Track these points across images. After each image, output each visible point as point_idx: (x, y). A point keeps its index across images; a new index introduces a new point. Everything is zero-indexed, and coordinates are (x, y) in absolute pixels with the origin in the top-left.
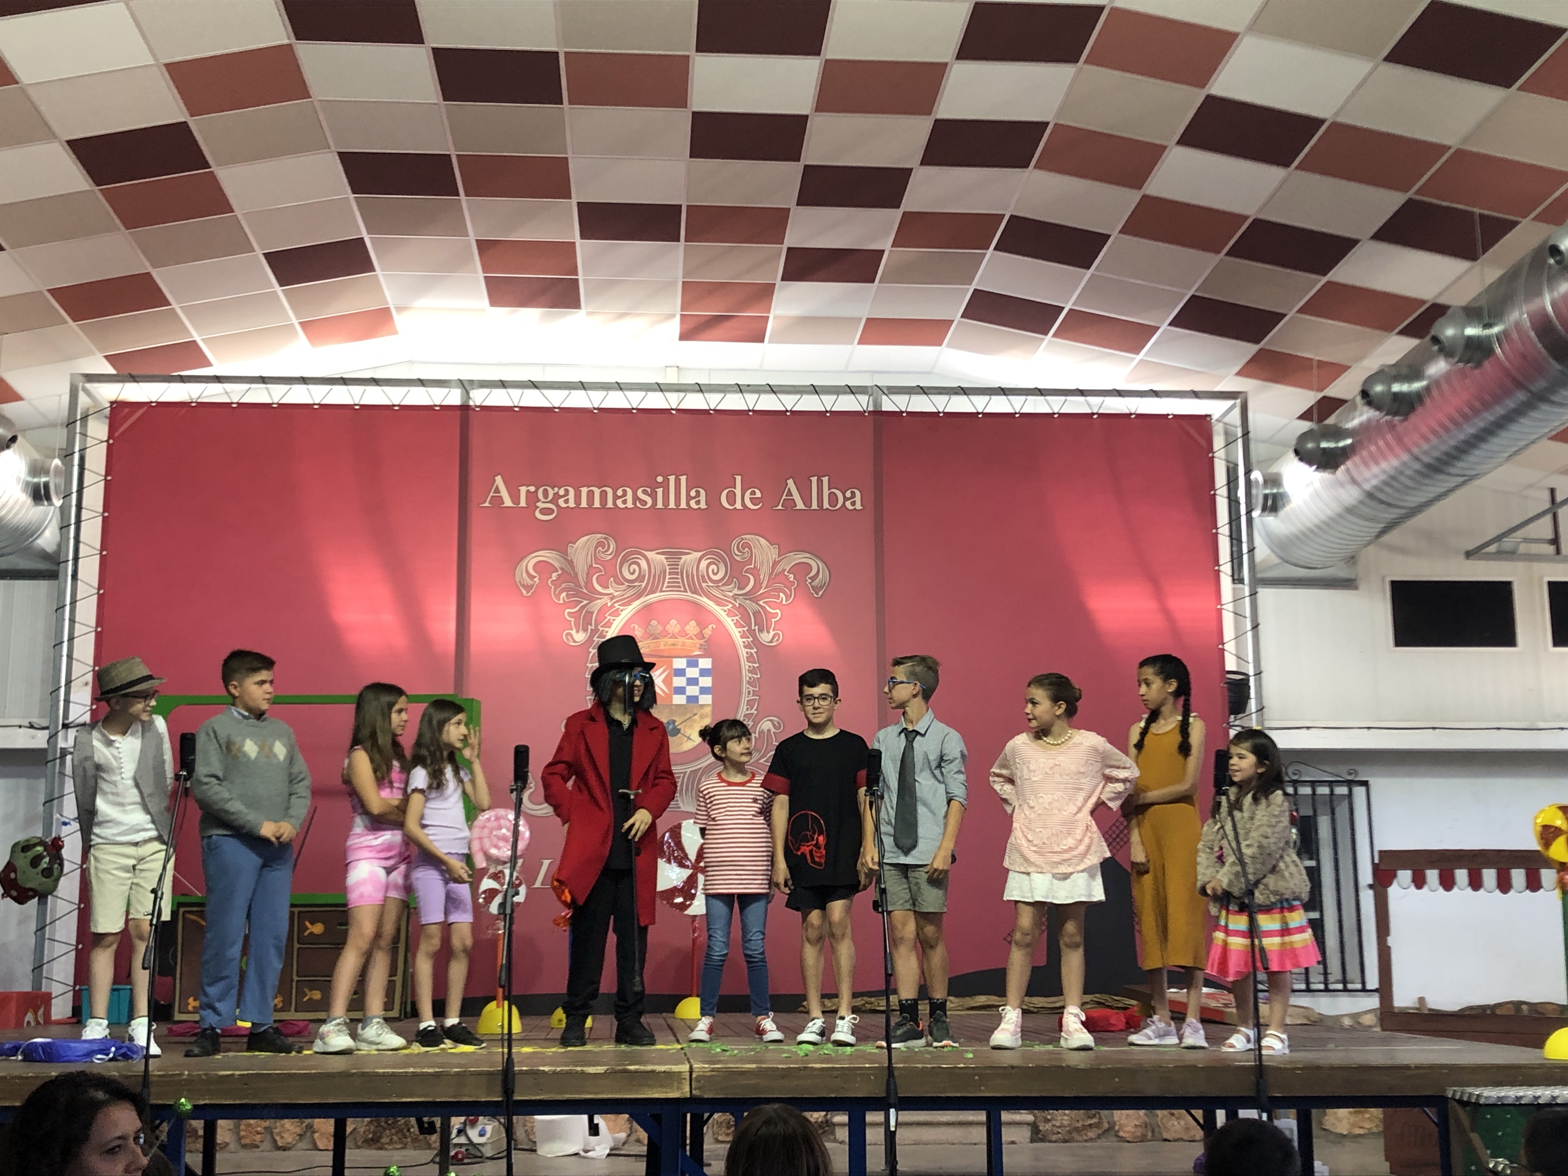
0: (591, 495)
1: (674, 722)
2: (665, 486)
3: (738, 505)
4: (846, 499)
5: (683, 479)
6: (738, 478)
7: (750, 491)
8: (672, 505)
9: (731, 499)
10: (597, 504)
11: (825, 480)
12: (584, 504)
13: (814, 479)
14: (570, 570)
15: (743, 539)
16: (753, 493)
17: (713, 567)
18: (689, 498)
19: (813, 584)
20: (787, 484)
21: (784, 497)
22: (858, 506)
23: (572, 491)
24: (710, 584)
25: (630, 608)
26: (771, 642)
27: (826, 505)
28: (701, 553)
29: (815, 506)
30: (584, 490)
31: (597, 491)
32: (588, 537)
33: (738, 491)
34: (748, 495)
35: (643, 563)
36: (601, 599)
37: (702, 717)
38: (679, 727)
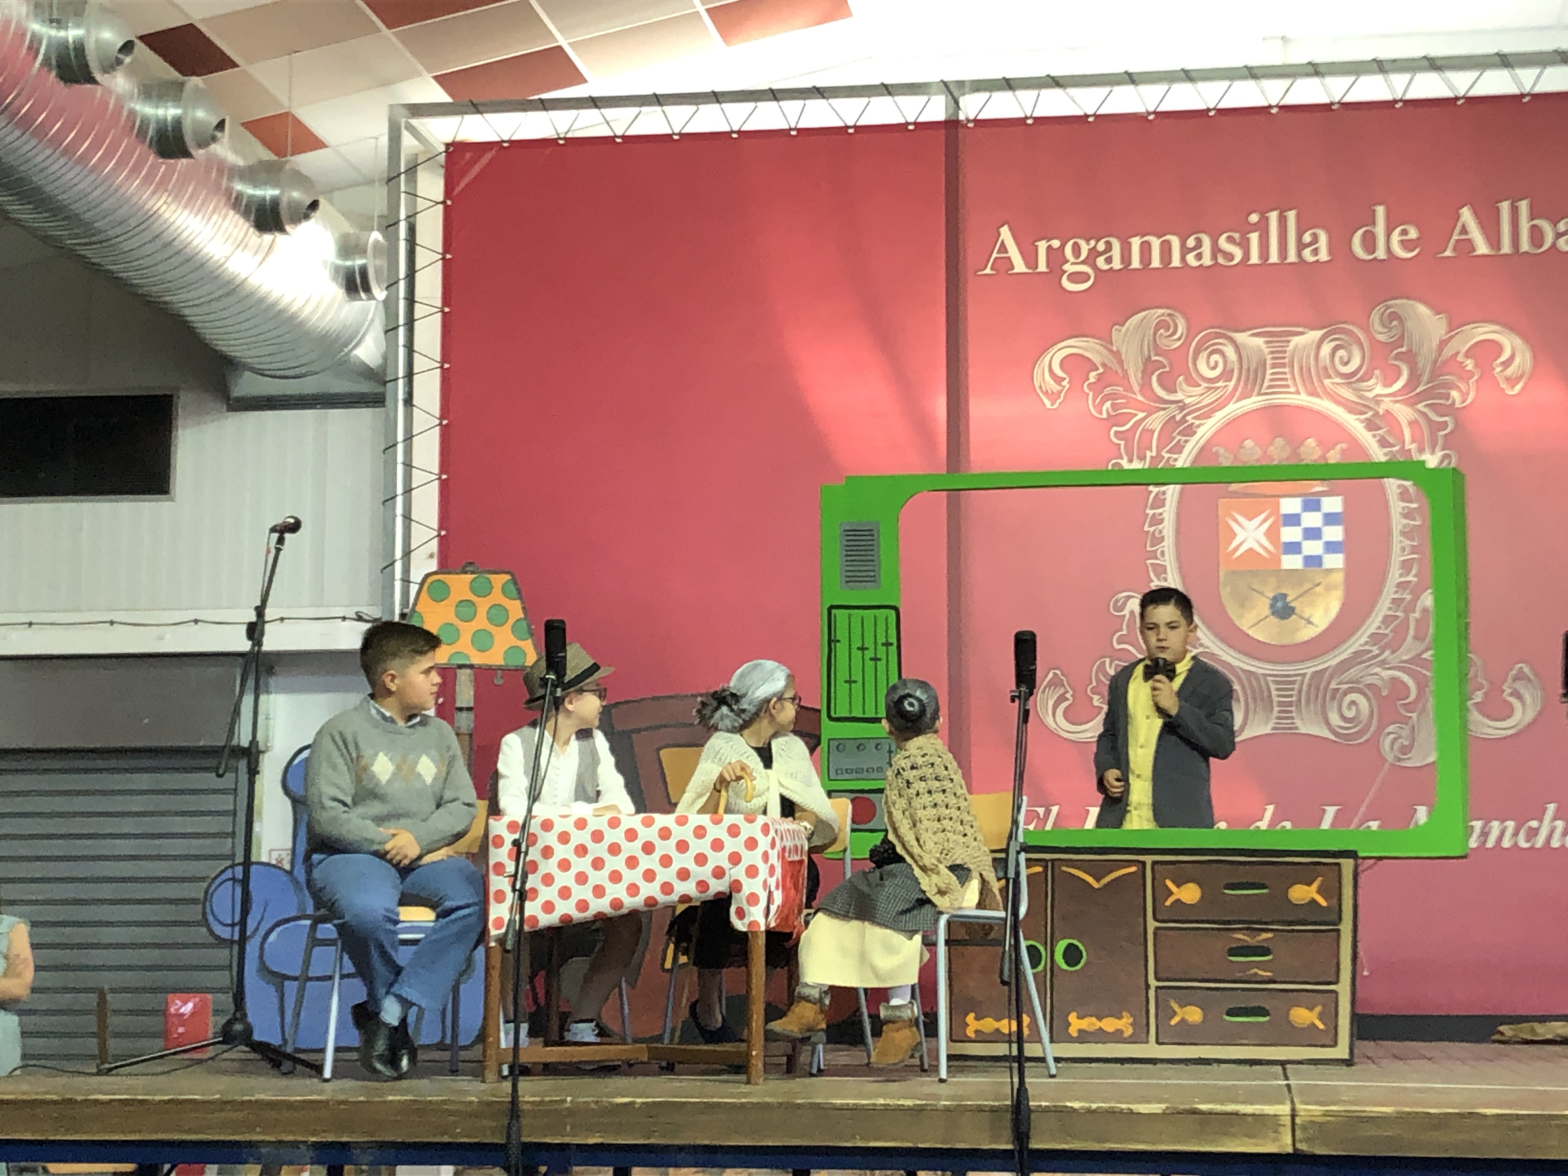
0: (1146, 248)
1: (1285, 596)
2: (1263, 227)
3: (1381, 254)
4: (1558, 236)
5: (1291, 215)
6: (1380, 210)
7: (1398, 230)
8: (1274, 258)
9: (1369, 242)
10: (1156, 263)
12: (1136, 263)
13: (1505, 206)
14: (1115, 366)
15: (1388, 307)
16: (1404, 232)
17: (1341, 353)
18: (1301, 246)
19: (1507, 372)
20: (1459, 216)
21: (1455, 237)
23: (1116, 244)
24: (1338, 380)
25: (1212, 421)
27: (1525, 245)
28: (1322, 332)
29: (1506, 248)
30: (1136, 242)
31: (1156, 243)
32: (1143, 314)
33: (1380, 229)
34: (1396, 237)
35: (1230, 351)
36: (1164, 409)
37: (1329, 588)
38: (1293, 604)
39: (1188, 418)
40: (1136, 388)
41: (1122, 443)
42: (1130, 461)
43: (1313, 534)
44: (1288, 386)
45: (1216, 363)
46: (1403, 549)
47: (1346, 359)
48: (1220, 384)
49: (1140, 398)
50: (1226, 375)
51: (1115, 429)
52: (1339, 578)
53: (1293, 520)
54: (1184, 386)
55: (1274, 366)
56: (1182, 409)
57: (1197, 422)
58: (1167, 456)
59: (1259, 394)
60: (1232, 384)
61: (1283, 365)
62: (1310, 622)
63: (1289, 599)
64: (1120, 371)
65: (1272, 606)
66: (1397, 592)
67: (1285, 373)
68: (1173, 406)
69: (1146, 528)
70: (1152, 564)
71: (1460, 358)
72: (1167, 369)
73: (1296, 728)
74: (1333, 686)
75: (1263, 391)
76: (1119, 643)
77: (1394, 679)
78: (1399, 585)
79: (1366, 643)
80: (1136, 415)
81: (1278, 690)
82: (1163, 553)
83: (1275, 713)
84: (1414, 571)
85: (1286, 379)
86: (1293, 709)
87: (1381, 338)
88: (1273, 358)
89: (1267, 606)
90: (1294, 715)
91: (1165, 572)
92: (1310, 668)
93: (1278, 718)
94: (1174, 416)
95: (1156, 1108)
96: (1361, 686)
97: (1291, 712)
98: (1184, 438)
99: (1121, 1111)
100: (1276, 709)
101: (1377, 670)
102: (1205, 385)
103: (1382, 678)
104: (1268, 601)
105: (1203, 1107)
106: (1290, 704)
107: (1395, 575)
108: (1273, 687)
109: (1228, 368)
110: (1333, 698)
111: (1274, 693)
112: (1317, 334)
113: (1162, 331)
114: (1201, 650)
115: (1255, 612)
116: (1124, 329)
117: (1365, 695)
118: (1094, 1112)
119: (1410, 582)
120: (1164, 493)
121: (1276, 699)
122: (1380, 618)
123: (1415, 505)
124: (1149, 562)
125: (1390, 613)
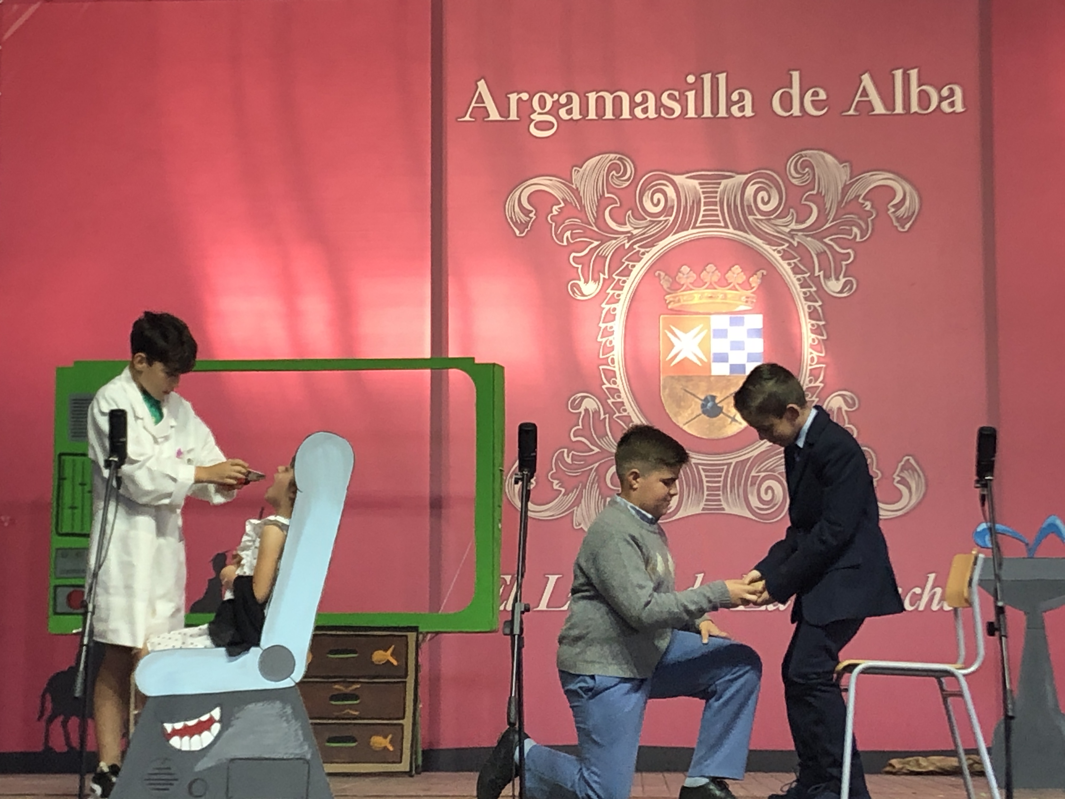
0: (600, 101)
1: (714, 398)
2: (698, 87)
3: (796, 111)
4: (942, 99)
5: (722, 77)
6: (796, 75)
7: (811, 92)
8: (707, 113)
9: (786, 102)
10: (609, 115)
11: (914, 73)
12: (592, 115)
13: (898, 74)
14: (575, 202)
15: (802, 156)
16: (816, 94)
17: (763, 194)
18: (730, 103)
19: (898, 213)
20: (861, 81)
21: (857, 98)
22: (959, 108)
23: (576, 98)
24: (759, 217)
25: (655, 249)
26: (841, 292)
27: (915, 108)
28: (746, 177)
29: (899, 109)
30: (592, 97)
31: (609, 98)
32: (598, 157)
33: (795, 91)
34: (808, 97)
35: (670, 191)
36: (616, 238)
62: (734, 420)
63: (717, 401)
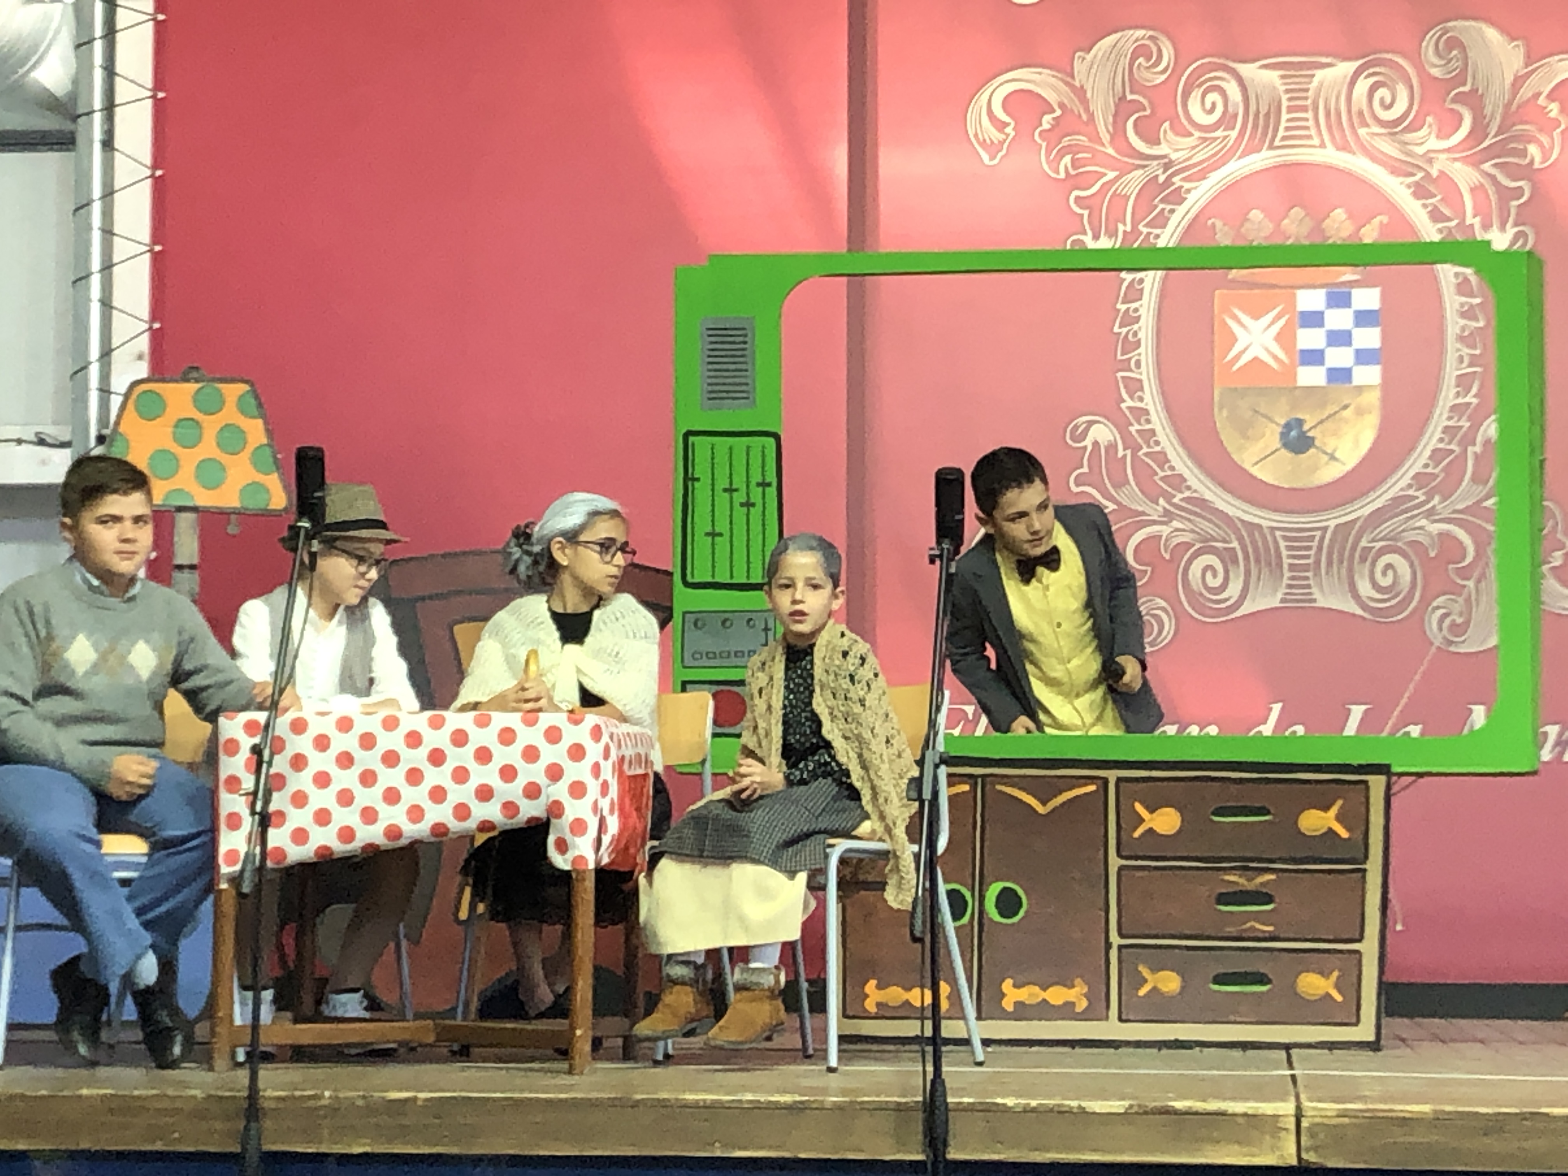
14: (1077, 108)
15: (1446, 31)
24: (1378, 130)
25: (1207, 184)
28: (1356, 64)
32: (1117, 35)
35: (1232, 89)
36: (1143, 167)
37: (1360, 412)
38: (1310, 434)
39: (1175, 179)
40: (1106, 137)
41: (1086, 213)
42: (1096, 237)
43: (1340, 338)
44: (1309, 137)
45: (1214, 105)
46: (1461, 359)
47: (1388, 100)
48: (1219, 133)
49: (1110, 151)
50: (1227, 120)
51: (1076, 193)
52: (1373, 398)
53: (1313, 319)
54: (1170, 135)
55: (1290, 109)
56: (1166, 167)
57: (1187, 185)
58: (1145, 230)
59: (1271, 147)
60: (1234, 134)
61: (1304, 109)
62: (1333, 457)
63: (1306, 427)
64: (1084, 117)
65: (1284, 435)
66: (1450, 418)
67: (1307, 120)
68: (1155, 163)
69: (1116, 329)
70: (1123, 378)
71: (1541, 101)
72: (1148, 112)
73: (1315, 601)
74: (1364, 543)
75: (1277, 143)
76: (1077, 485)
77: (1444, 536)
78: (1453, 408)
79: (1410, 486)
80: (1105, 175)
81: (1289, 548)
82: (1138, 364)
83: (1286, 581)
84: (1474, 390)
85: (1307, 128)
86: (1309, 574)
87: (1435, 72)
88: (1290, 99)
89: (1278, 437)
90: (1311, 582)
91: (1142, 389)
92: (1333, 520)
93: (1290, 586)
94: (1157, 176)
95: (1117, 1106)
96: (1399, 544)
97: (1307, 578)
98: (1169, 207)
99: (1070, 1111)
100: (1287, 574)
101: (1423, 522)
102: (1197, 134)
103: (1430, 535)
104: (1280, 430)
105: (1179, 1105)
106: (1306, 568)
107: (1448, 396)
108: (1282, 544)
109: (1230, 109)
110: (1363, 560)
111: (1285, 553)
112: (1350, 67)
113: (1141, 60)
114: (1187, 494)
115: (1261, 444)
116: (1089, 57)
117: (1404, 555)
118: (1034, 1110)
119: (1469, 404)
120: (1141, 281)
121: (1286, 562)
122: (1427, 453)
123: (1478, 301)
124: (1120, 374)
125: (1441, 446)
